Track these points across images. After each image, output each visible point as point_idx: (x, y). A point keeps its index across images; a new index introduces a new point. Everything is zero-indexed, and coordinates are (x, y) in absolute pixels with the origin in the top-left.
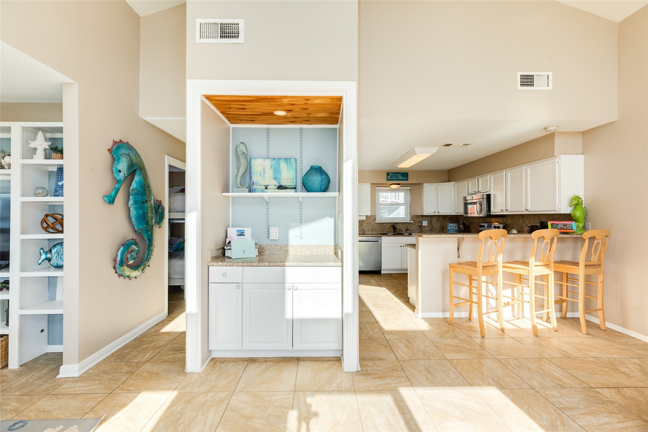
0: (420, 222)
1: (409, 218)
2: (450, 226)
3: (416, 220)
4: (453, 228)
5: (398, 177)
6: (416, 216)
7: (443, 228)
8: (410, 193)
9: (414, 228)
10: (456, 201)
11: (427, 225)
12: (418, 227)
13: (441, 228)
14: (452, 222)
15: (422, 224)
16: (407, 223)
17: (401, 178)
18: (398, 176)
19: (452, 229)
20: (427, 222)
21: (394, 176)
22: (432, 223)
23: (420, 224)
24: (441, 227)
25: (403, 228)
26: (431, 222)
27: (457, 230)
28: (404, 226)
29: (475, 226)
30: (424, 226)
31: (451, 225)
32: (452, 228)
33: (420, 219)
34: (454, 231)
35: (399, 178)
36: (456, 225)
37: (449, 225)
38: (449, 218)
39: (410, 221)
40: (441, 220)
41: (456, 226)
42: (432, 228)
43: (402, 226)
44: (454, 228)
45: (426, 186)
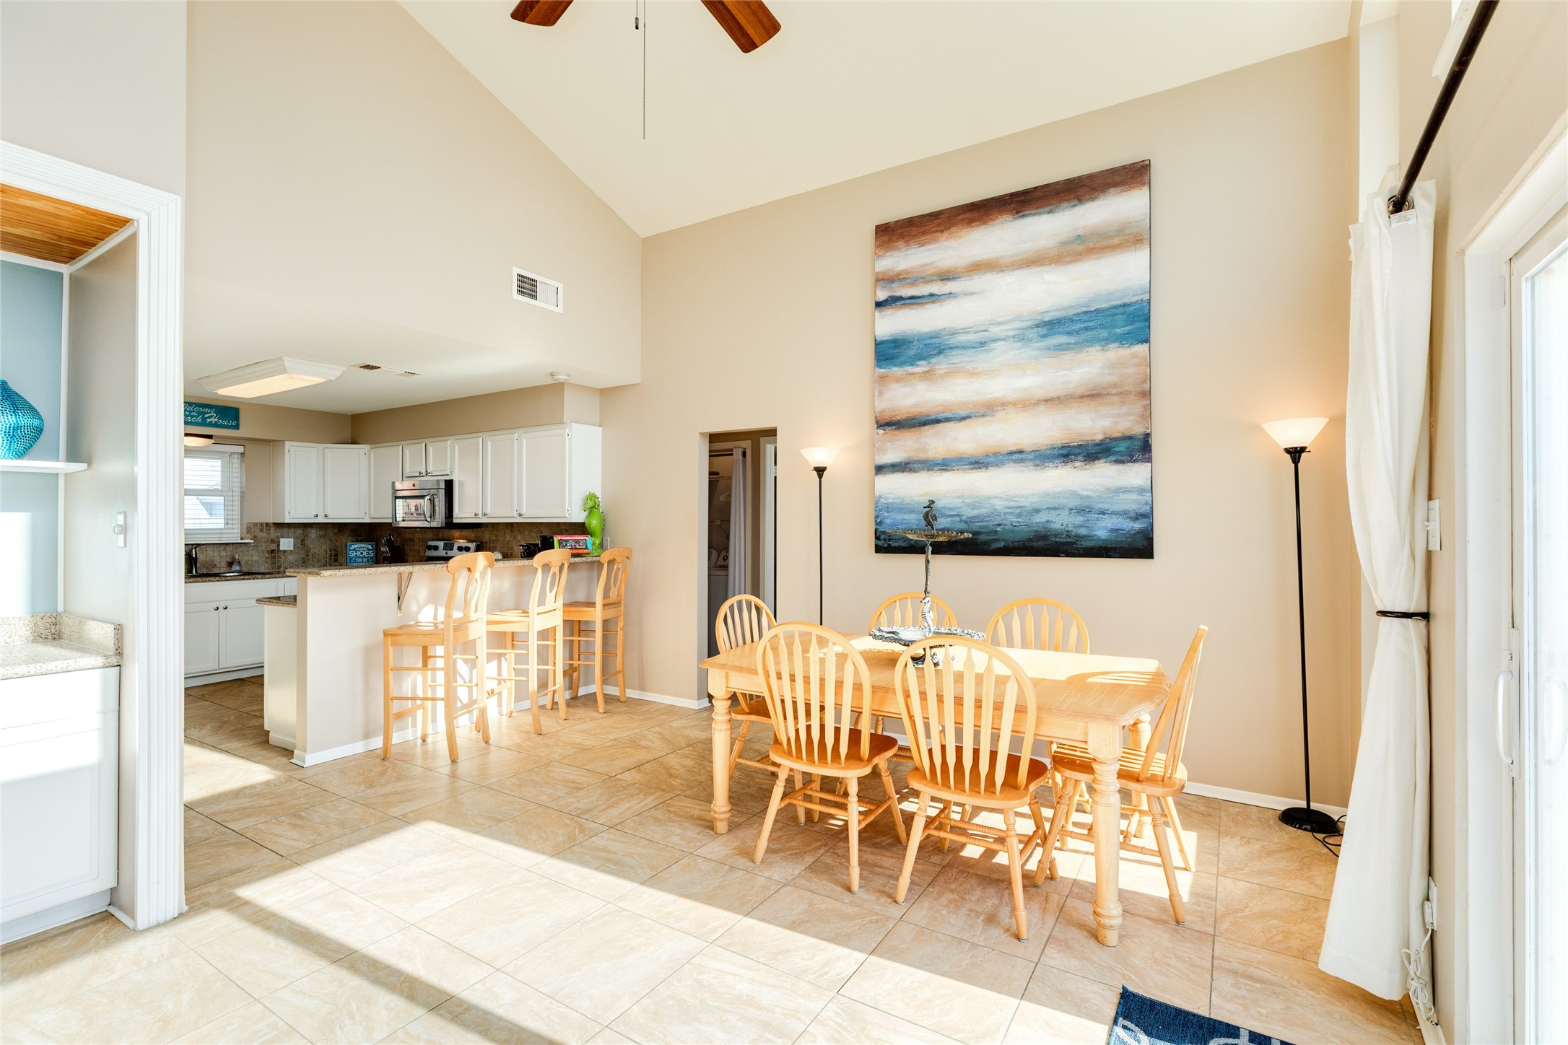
0: (273, 541)
1: (236, 531)
2: (354, 549)
3: (260, 535)
4: (362, 553)
5: (206, 416)
6: (262, 524)
7: (336, 555)
8: (242, 462)
9: (255, 558)
10: (372, 490)
11: (292, 548)
12: (267, 555)
13: (331, 556)
14: (360, 538)
15: (278, 546)
16: (233, 543)
17: (216, 420)
18: (207, 413)
19: (359, 557)
20: (292, 540)
21: (194, 414)
22: (308, 542)
23: (273, 547)
24: (331, 551)
25: (217, 560)
26: (303, 541)
27: (372, 558)
28: (223, 553)
29: (416, 547)
30: (284, 551)
31: (356, 546)
32: (359, 554)
33: (273, 533)
34: (365, 560)
35: (208, 420)
36: (370, 547)
37: (353, 547)
38: (352, 530)
39: (242, 539)
40: (332, 535)
41: (369, 550)
42: (308, 555)
43: (216, 554)
44: (365, 553)
45: (293, 449)
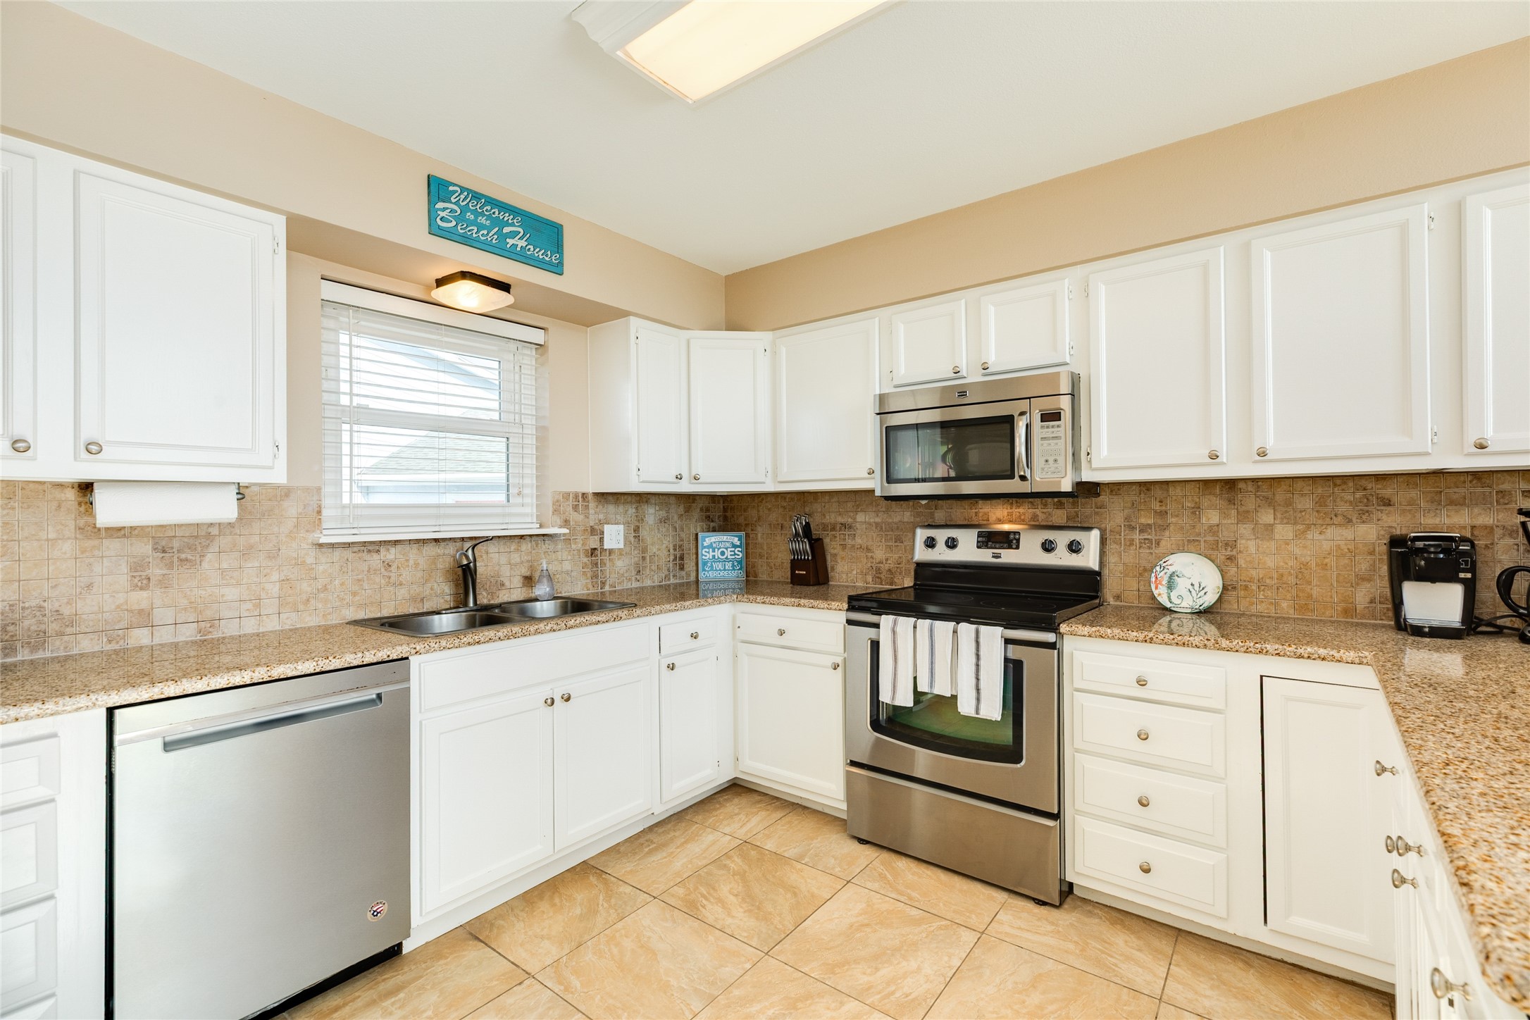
0: (593, 531)
1: (528, 510)
2: (710, 546)
3: (576, 517)
4: (723, 553)
5: (506, 230)
6: (576, 496)
7: (682, 558)
9: (567, 566)
11: (621, 546)
12: (585, 560)
13: (675, 559)
14: (712, 524)
15: (602, 540)
16: (531, 536)
17: (523, 243)
18: (508, 224)
19: (719, 560)
20: (621, 527)
21: (482, 220)
22: (644, 533)
23: (593, 543)
24: (675, 550)
25: (505, 571)
26: (637, 530)
27: (740, 562)
28: (516, 558)
30: (611, 551)
31: (713, 539)
32: (717, 554)
33: (595, 513)
34: (728, 566)
35: (511, 242)
36: (736, 541)
37: (707, 542)
38: (701, 510)
39: (541, 526)
40: (676, 517)
41: (735, 546)
42: (644, 558)
43: (504, 559)
44: (728, 553)
